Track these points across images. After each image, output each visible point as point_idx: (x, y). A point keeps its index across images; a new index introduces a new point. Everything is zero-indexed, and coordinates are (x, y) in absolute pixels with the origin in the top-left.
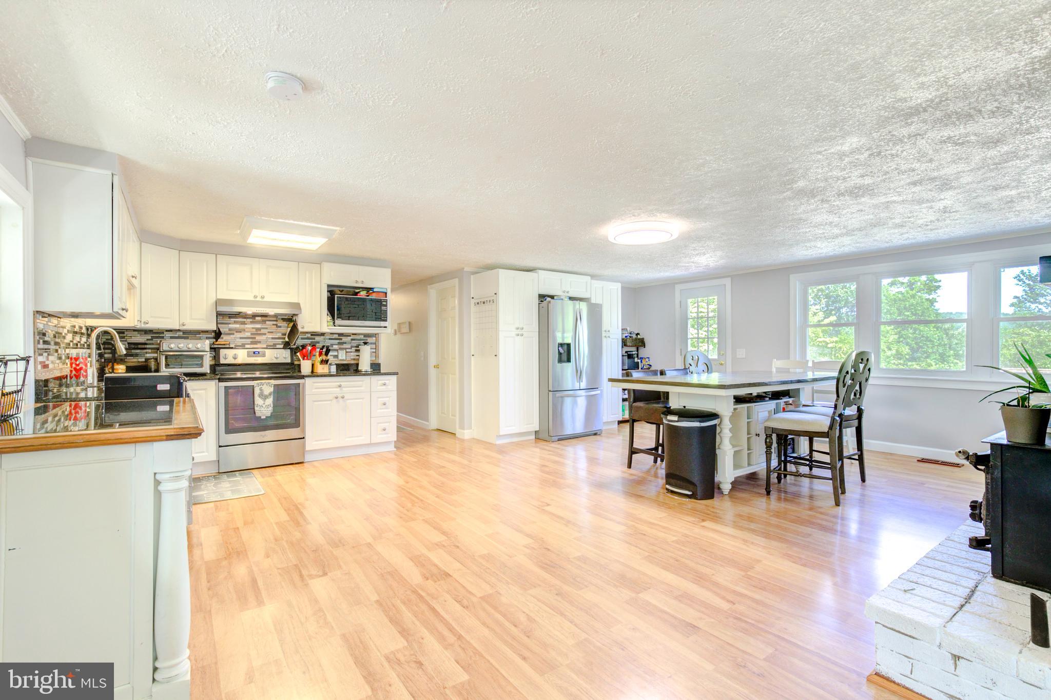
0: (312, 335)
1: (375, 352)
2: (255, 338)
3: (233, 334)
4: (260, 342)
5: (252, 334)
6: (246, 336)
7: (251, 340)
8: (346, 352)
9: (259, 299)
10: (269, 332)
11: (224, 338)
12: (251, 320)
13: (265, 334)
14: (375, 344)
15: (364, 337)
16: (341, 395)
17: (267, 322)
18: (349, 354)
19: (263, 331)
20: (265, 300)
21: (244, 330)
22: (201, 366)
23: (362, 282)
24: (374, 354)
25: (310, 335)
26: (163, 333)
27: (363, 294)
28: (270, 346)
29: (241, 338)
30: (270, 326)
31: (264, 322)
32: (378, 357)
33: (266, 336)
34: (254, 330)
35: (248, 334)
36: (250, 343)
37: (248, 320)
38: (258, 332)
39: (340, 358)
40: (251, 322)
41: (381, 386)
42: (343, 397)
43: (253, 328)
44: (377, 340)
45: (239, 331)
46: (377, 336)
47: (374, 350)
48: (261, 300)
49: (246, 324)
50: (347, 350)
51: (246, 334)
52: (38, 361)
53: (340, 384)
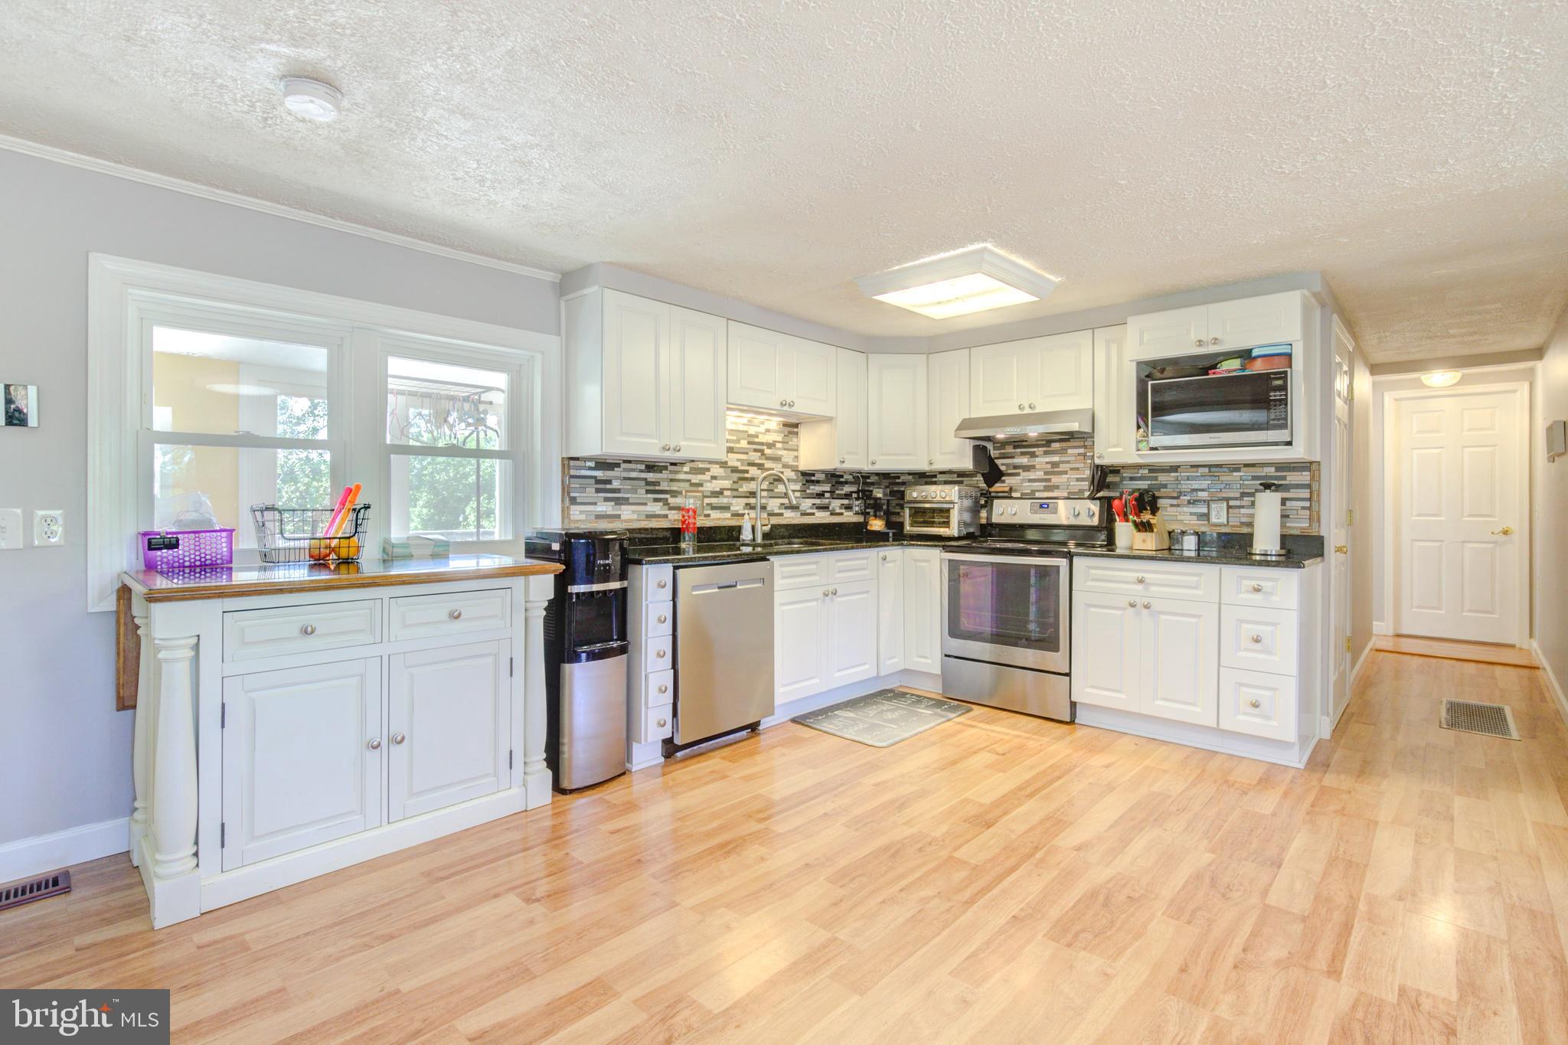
0: (1151, 471)
1: (1309, 508)
2: (1049, 480)
3: (1018, 474)
4: (1057, 487)
5: (1046, 473)
6: (1036, 477)
7: (1044, 484)
8: (1229, 507)
9: (1027, 411)
10: (1072, 469)
11: (1007, 481)
12: (1045, 449)
13: (1066, 473)
14: (1309, 486)
15: (1276, 471)
16: (1146, 601)
17: (1070, 451)
18: (1236, 511)
19: (1063, 467)
20: (1037, 411)
21: (1033, 467)
22: (947, 524)
23: (1216, 341)
24: (1307, 512)
25: (1147, 471)
26: (935, 476)
27: (1230, 367)
28: (1074, 493)
29: (1030, 481)
30: (1074, 458)
31: (1063, 451)
32: (1319, 521)
33: (1068, 476)
34: (1049, 466)
35: (1040, 474)
36: (1042, 488)
37: (1040, 449)
38: (1056, 470)
39: (1214, 520)
40: (1046, 453)
41: (1248, 592)
42: (1147, 607)
43: (1047, 463)
44: (1316, 478)
45: (1027, 468)
46: (1314, 467)
47: (1307, 504)
48: (1030, 411)
49: (1037, 456)
50: (1232, 503)
51: (1037, 473)
52: (576, 512)
53: (1140, 575)
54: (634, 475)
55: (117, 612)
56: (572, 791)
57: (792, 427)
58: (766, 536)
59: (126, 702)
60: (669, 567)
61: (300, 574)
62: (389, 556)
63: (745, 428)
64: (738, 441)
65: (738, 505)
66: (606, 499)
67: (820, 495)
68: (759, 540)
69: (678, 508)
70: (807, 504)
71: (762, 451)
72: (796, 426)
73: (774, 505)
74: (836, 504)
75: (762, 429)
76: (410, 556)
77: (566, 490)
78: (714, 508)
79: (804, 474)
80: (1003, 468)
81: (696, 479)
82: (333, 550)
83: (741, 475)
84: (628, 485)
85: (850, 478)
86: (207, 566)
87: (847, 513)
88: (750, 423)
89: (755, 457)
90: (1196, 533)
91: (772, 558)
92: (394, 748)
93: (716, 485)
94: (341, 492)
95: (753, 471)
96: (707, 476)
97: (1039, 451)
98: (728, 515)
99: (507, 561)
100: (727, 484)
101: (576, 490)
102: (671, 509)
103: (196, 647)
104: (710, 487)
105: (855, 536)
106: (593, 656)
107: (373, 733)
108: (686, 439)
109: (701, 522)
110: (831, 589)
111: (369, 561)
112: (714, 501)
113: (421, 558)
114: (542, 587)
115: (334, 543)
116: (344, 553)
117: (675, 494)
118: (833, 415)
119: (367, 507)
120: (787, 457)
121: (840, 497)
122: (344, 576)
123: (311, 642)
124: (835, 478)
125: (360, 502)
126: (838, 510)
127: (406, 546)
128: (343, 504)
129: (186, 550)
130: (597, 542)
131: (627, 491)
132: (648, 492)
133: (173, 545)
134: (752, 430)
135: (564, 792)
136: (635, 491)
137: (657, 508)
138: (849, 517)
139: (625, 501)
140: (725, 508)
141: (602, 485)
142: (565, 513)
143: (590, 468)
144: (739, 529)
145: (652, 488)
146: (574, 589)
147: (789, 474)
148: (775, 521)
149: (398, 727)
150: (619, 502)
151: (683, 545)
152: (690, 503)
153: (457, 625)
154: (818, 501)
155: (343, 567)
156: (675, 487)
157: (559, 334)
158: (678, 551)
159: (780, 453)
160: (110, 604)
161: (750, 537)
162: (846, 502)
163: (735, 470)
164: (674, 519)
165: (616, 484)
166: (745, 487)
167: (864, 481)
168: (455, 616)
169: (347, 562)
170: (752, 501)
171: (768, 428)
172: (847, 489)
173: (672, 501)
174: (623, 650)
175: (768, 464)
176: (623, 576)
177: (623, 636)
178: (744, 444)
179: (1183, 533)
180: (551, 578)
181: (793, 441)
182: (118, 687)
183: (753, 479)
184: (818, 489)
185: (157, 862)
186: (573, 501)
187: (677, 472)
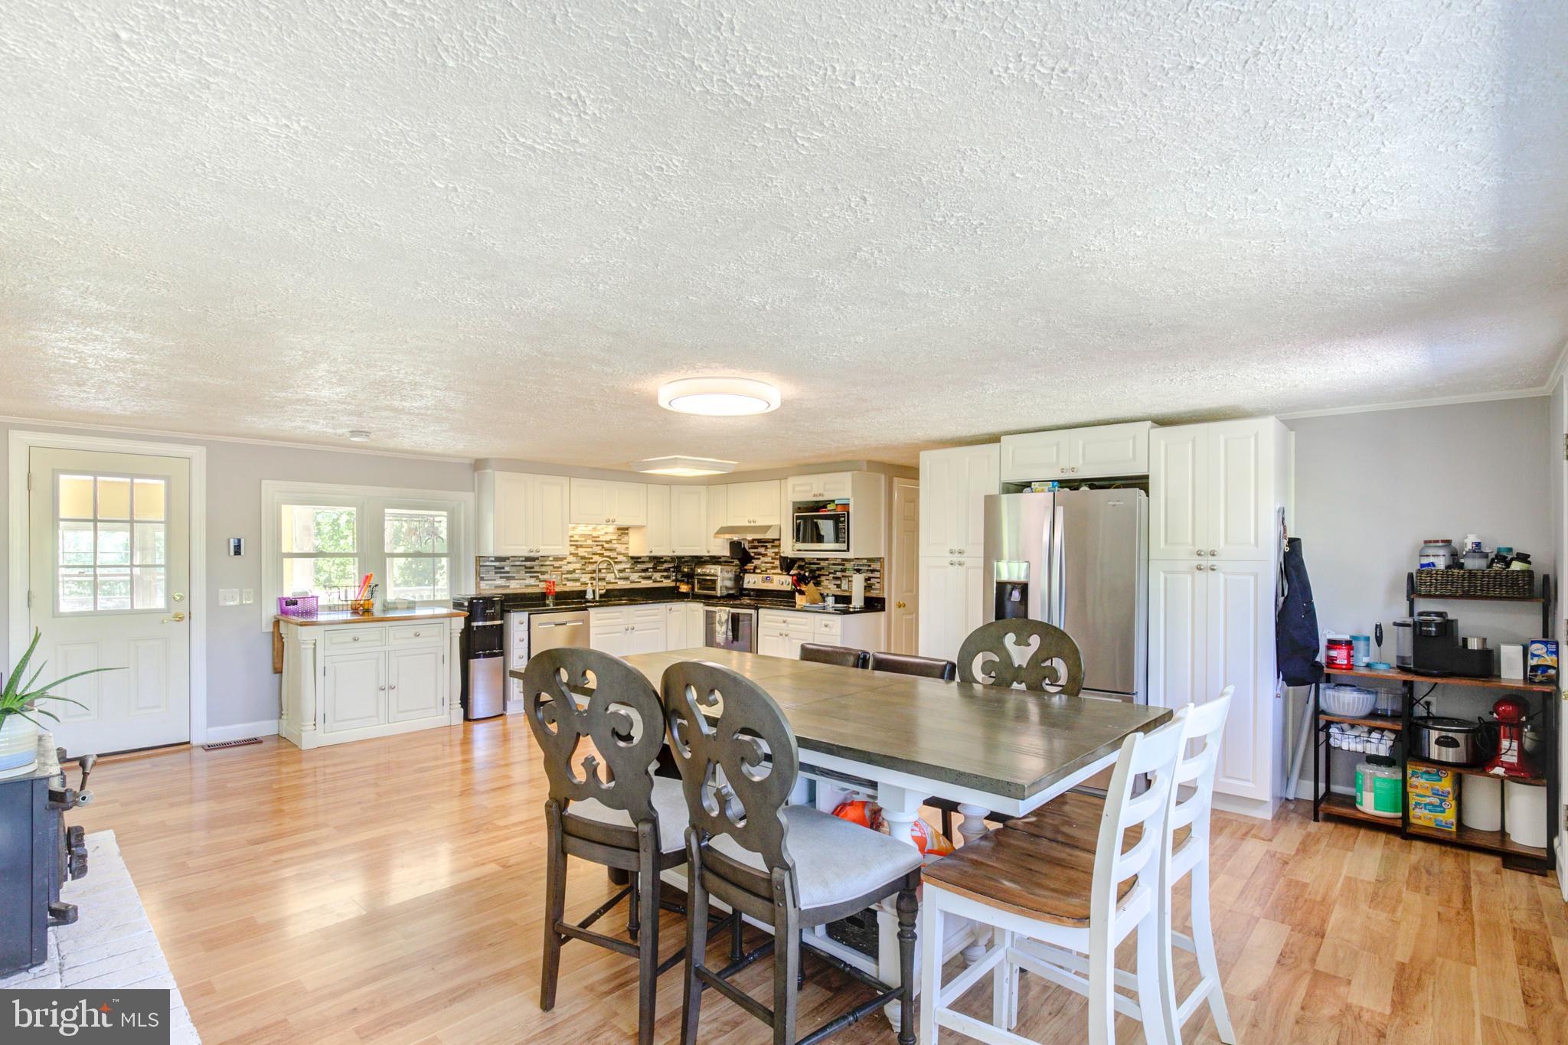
1: (880, 583)
3: (759, 559)
5: (772, 559)
6: (768, 561)
8: (847, 582)
9: (753, 524)
11: (753, 562)
14: (878, 571)
16: (788, 633)
18: (850, 583)
21: (767, 555)
22: (715, 589)
23: (822, 494)
24: (878, 585)
32: (884, 590)
36: (771, 568)
39: (843, 587)
40: (773, 546)
41: (824, 627)
42: (786, 635)
44: (882, 566)
45: (764, 555)
46: (882, 560)
47: (877, 580)
50: (849, 579)
51: (768, 558)
52: (483, 584)
53: (784, 619)
54: (518, 563)
55: (273, 632)
56: (474, 720)
57: (624, 530)
58: (601, 596)
59: (278, 671)
60: (527, 614)
61: (348, 616)
62: (387, 608)
63: (590, 533)
64: (586, 541)
65: (586, 578)
66: (501, 577)
67: (645, 570)
68: (597, 599)
69: (545, 581)
70: (635, 576)
71: (602, 546)
72: (627, 529)
73: (610, 577)
74: (657, 576)
75: (603, 532)
76: (396, 608)
77: (478, 573)
78: (568, 580)
79: (632, 558)
80: (753, 555)
81: (557, 564)
82: (361, 605)
83: (587, 561)
84: (514, 569)
85: (669, 559)
86: (307, 613)
87: (665, 581)
88: (595, 529)
89: (598, 550)
90: (833, 595)
91: (590, 609)
92: (391, 691)
93: (571, 567)
94: (363, 577)
95: (596, 558)
96: (565, 562)
97: (769, 545)
98: (579, 584)
99: (444, 611)
100: (578, 566)
101: (483, 573)
102: (541, 581)
103: (315, 644)
104: (565, 568)
105: (670, 595)
106: (486, 656)
107: (382, 684)
108: (544, 545)
109: (557, 589)
110: (630, 626)
111: (377, 609)
112: (569, 576)
113: (403, 609)
114: (459, 623)
115: (362, 602)
116: (366, 607)
117: (543, 573)
118: (644, 524)
119: (376, 585)
120: (621, 548)
121: (660, 571)
122: (366, 617)
123: (357, 644)
124: (657, 561)
125: (373, 582)
126: (659, 579)
127: (395, 603)
128: (365, 583)
129: (300, 606)
130: (488, 601)
131: (514, 573)
132: (526, 572)
133: (295, 603)
134: (595, 534)
135: (470, 720)
136: (518, 572)
137: (532, 581)
138: (668, 583)
139: (513, 578)
140: (577, 580)
141: (499, 570)
142: (477, 585)
143: (492, 561)
144: (585, 592)
145: (529, 570)
146: (475, 624)
147: (621, 558)
148: (610, 587)
149: (393, 683)
150: (508, 578)
151: (547, 602)
152: (554, 578)
153: (418, 639)
154: (643, 574)
155: (366, 614)
156: (543, 569)
157: (474, 491)
158: (545, 605)
159: (615, 546)
160: (270, 629)
161: (592, 597)
162: (665, 574)
163: (583, 558)
164: (542, 587)
165: (507, 569)
166: (590, 568)
167: (679, 562)
168: (417, 635)
169: (367, 611)
170: (594, 575)
171: (607, 532)
172: (666, 566)
173: (542, 577)
174: (502, 654)
175: (607, 553)
176: (502, 619)
177: (501, 647)
178: (589, 542)
179: (828, 595)
180: (463, 619)
181: (625, 539)
182: (274, 663)
183: (596, 562)
184: (644, 566)
185: (303, 726)
186: (482, 579)
187: (545, 561)
